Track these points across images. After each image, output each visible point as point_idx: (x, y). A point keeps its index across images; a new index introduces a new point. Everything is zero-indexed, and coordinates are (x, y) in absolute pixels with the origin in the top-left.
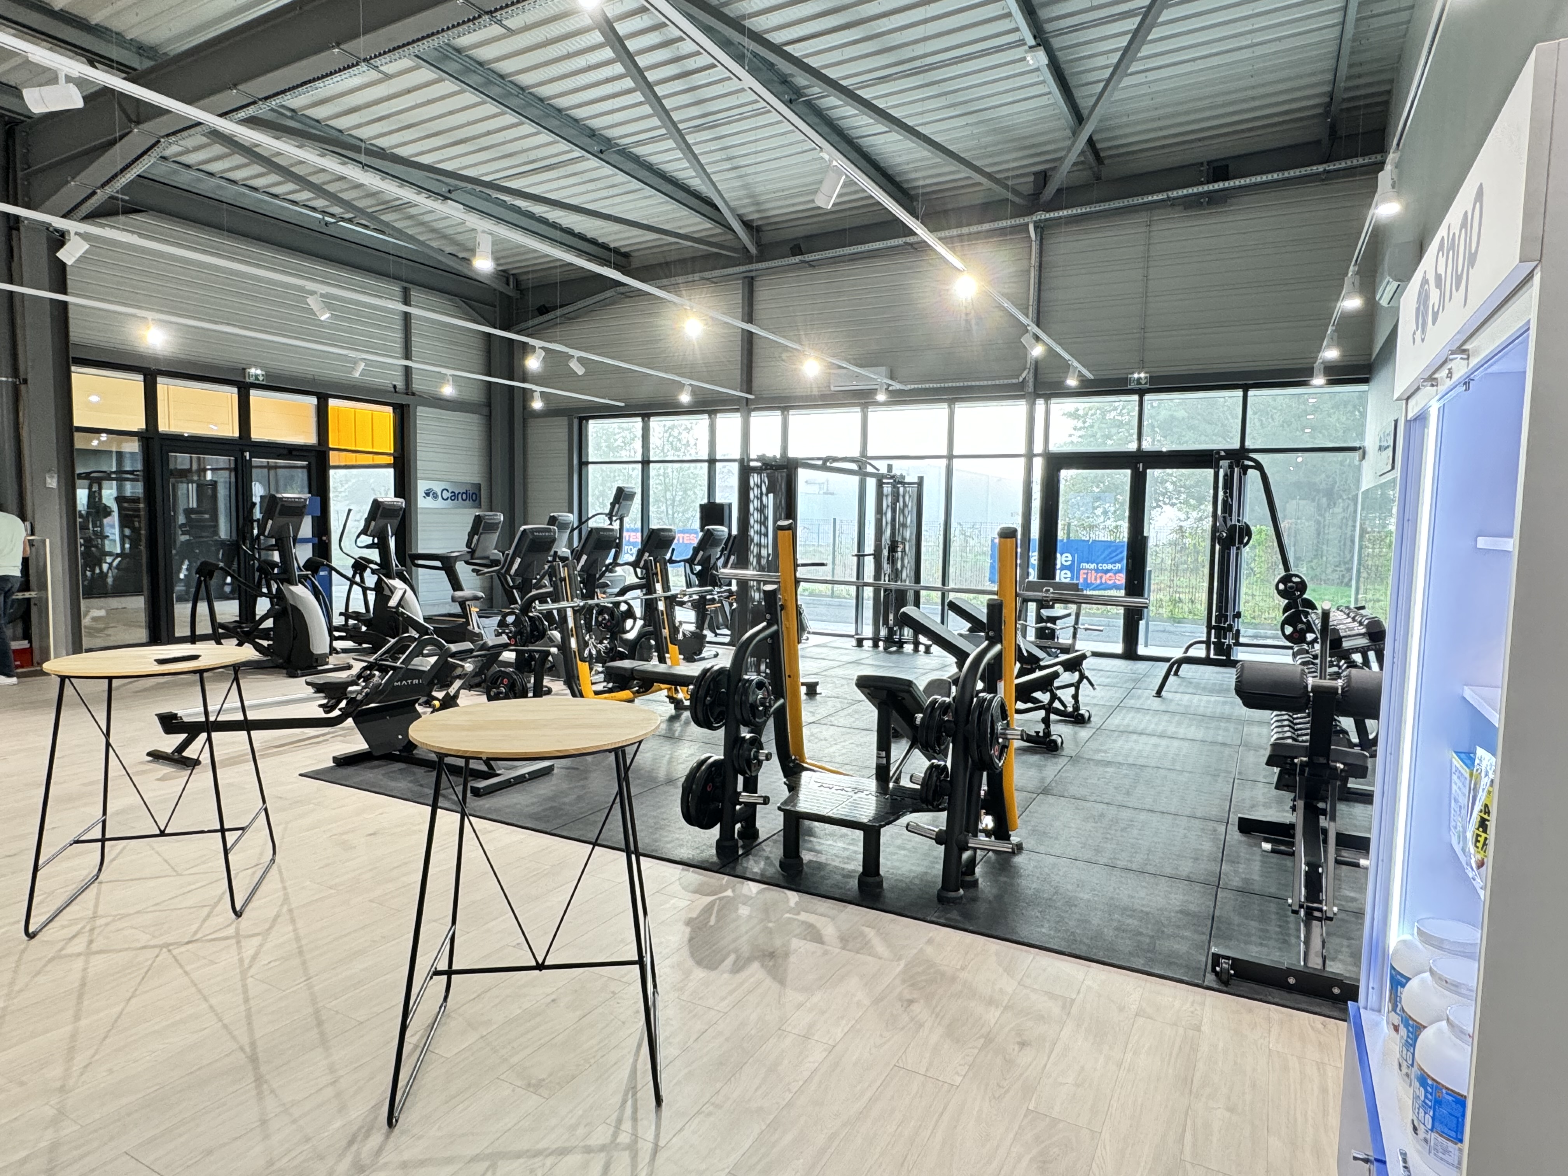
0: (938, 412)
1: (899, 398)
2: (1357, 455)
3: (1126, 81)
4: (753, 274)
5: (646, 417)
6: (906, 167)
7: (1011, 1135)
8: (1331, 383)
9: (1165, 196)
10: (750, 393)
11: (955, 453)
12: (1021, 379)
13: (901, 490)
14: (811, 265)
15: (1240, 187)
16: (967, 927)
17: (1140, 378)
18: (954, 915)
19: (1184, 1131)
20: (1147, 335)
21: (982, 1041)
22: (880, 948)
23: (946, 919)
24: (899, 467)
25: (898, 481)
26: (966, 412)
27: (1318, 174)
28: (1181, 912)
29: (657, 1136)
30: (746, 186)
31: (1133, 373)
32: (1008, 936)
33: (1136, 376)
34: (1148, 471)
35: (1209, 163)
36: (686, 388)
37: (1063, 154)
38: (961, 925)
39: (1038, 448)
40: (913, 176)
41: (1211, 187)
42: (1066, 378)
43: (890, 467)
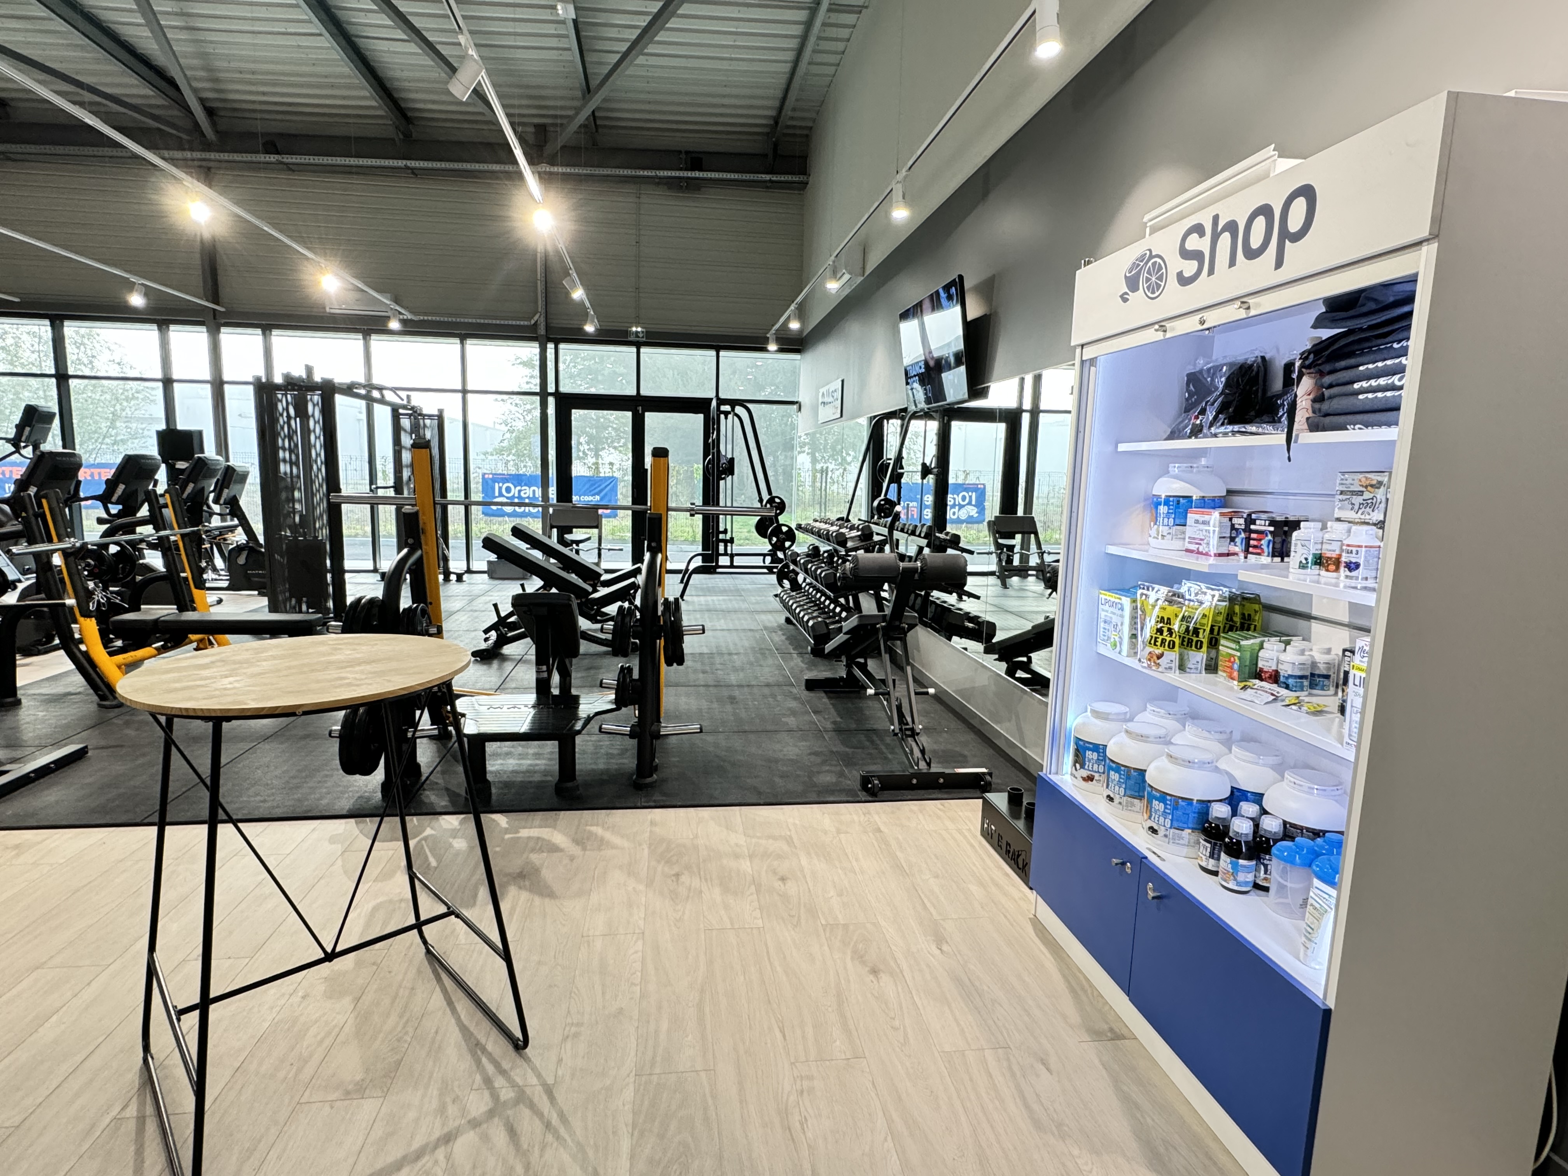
0: (449, 348)
1: (412, 329)
2: (795, 407)
3: (641, 60)
4: (211, 164)
5: (56, 321)
6: (407, 84)
7: (826, 948)
8: (781, 350)
9: (653, 174)
10: (217, 303)
11: (469, 388)
12: (533, 322)
13: (421, 422)
14: (289, 168)
15: (711, 179)
16: (674, 803)
17: (637, 332)
18: (657, 797)
19: (923, 902)
20: (641, 295)
21: (753, 887)
22: (616, 840)
23: (655, 801)
24: (419, 400)
25: (416, 414)
26: (475, 347)
27: (765, 181)
28: (810, 754)
29: (539, 1076)
30: (204, 55)
31: (631, 327)
32: (712, 802)
33: (634, 329)
34: (647, 414)
35: (687, 153)
36: (136, 286)
37: (570, 113)
38: (668, 803)
39: (551, 388)
40: (412, 96)
41: (689, 174)
42: (585, 324)
43: (408, 397)
